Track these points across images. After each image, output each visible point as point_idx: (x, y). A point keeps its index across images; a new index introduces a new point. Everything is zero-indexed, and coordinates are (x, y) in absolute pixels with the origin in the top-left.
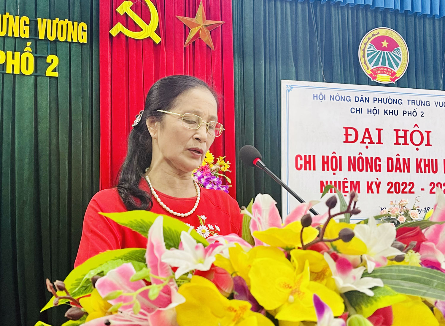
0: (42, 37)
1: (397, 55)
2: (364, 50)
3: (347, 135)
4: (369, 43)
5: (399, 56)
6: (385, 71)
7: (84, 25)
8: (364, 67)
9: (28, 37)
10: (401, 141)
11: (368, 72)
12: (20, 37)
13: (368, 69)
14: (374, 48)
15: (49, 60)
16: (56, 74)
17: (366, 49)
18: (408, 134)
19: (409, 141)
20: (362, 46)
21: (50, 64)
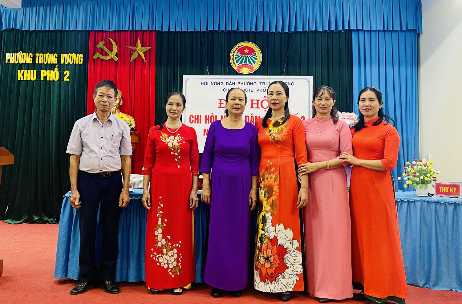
0: (62, 63)
1: (254, 57)
2: (233, 56)
3: (220, 104)
4: (236, 51)
5: (256, 57)
6: (246, 66)
7: (82, 55)
8: (233, 65)
9: (56, 63)
10: (255, 106)
11: (236, 68)
12: (53, 64)
13: (236, 66)
14: (239, 54)
15: (65, 73)
16: (68, 80)
17: (235, 55)
18: (260, 102)
19: (260, 106)
20: (232, 53)
21: (66, 75)
